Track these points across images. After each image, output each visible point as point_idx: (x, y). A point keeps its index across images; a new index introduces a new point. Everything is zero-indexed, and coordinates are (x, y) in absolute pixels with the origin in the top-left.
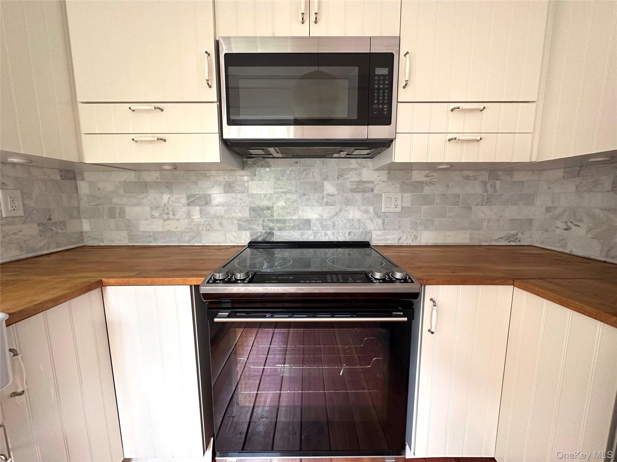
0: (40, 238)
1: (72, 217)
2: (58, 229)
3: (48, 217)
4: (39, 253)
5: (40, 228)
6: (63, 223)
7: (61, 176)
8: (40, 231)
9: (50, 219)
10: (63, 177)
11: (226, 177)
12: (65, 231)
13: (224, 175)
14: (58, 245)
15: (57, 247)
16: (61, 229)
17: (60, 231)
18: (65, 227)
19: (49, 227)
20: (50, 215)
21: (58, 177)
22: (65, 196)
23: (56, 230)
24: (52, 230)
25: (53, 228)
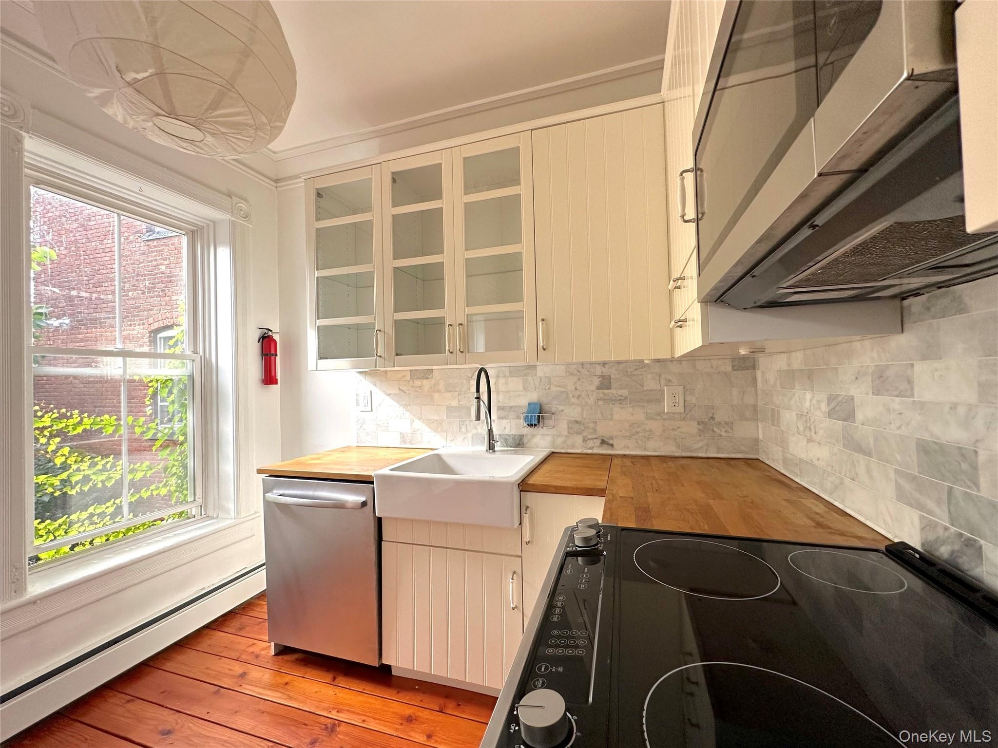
0: (698, 438)
1: (743, 417)
2: (721, 431)
3: (711, 415)
4: (695, 455)
5: (700, 427)
6: (730, 425)
7: (733, 367)
8: (699, 430)
9: (712, 418)
10: (735, 368)
11: (875, 354)
12: (731, 435)
13: (872, 350)
14: (719, 450)
15: (718, 453)
16: (726, 432)
17: (723, 434)
18: (732, 429)
19: (711, 428)
20: (713, 414)
21: (729, 368)
22: (735, 392)
23: (719, 432)
24: (713, 431)
25: (715, 429)
